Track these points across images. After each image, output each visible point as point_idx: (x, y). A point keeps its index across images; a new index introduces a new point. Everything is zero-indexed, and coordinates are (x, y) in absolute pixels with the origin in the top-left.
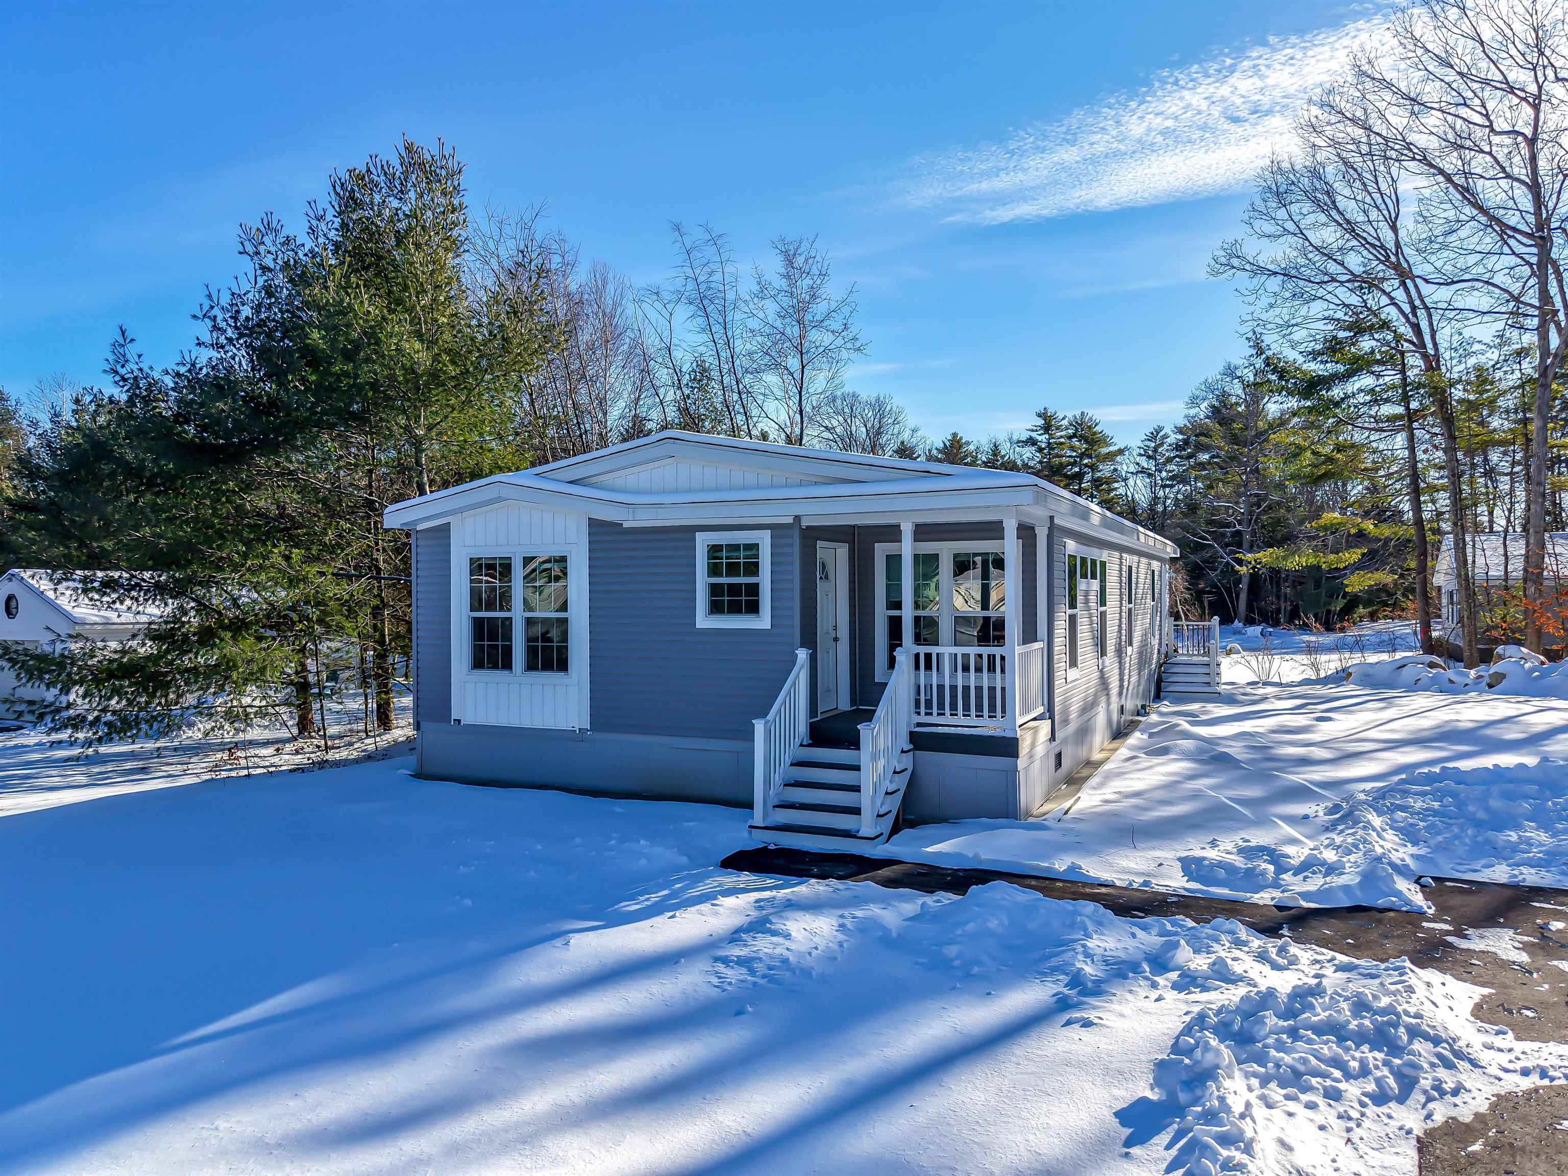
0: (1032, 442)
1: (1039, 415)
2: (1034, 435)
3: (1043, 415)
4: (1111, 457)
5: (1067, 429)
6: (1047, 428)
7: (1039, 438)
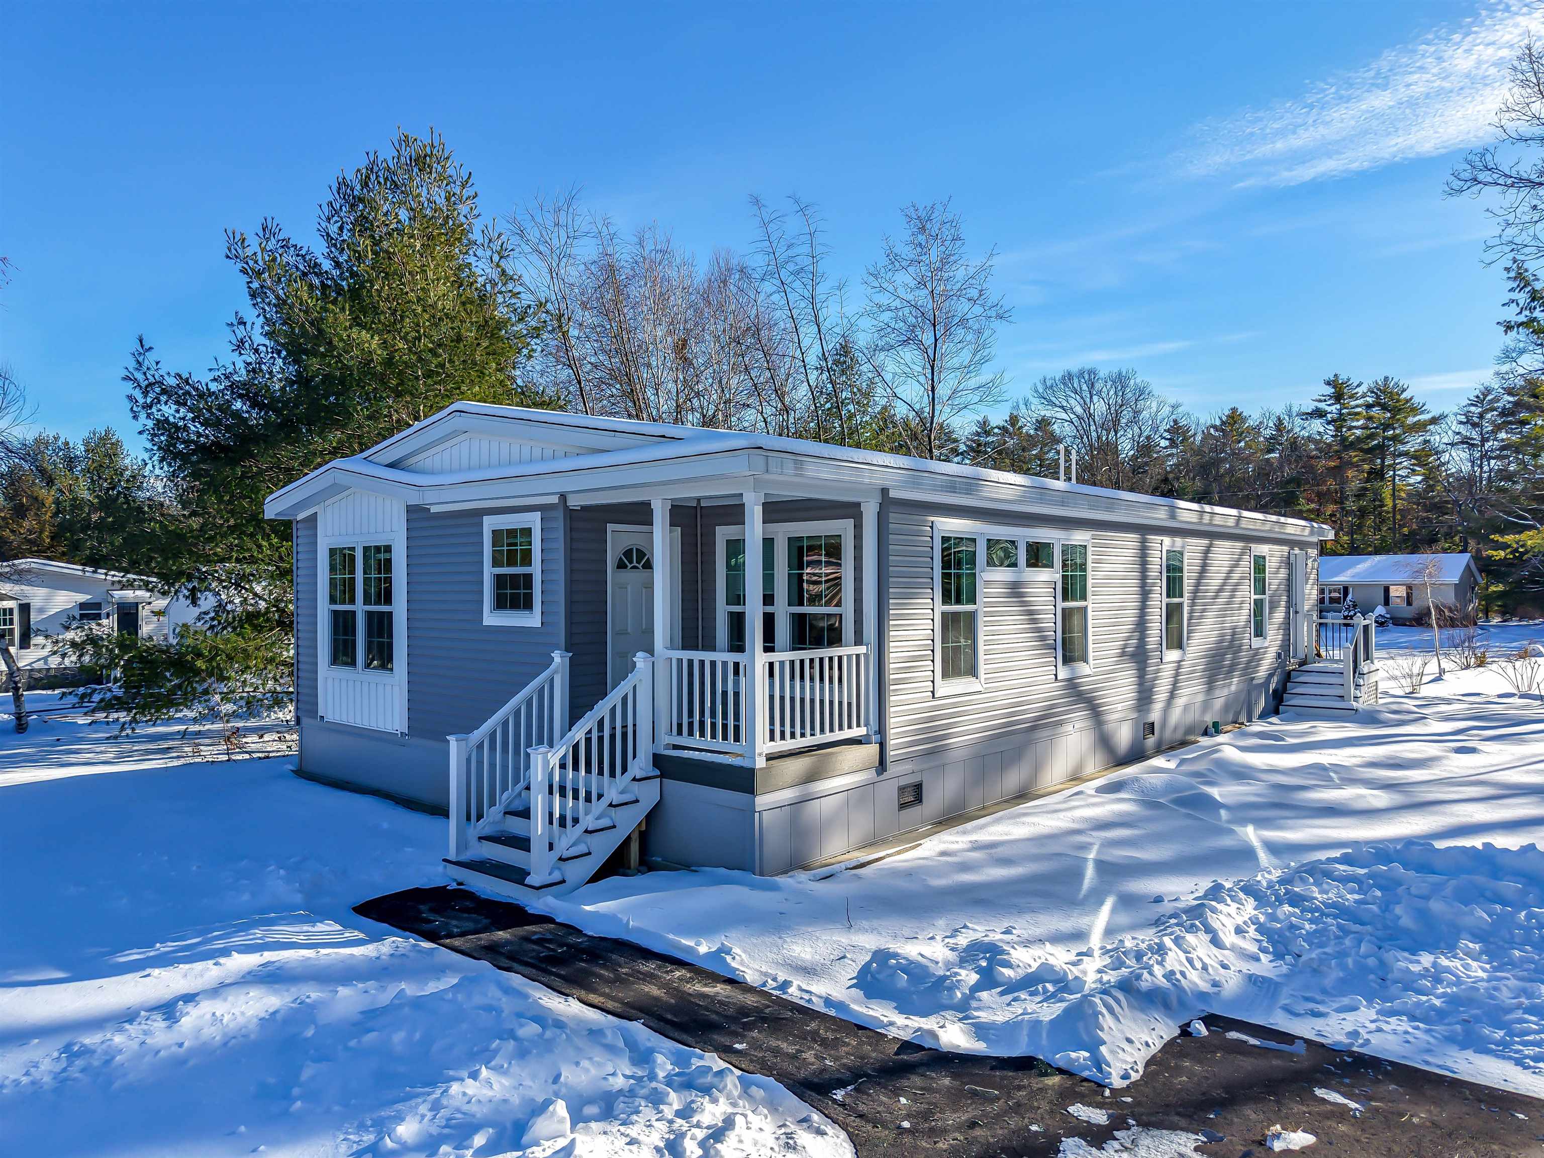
0: (1319, 414)
1: (1328, 383)
2: (1322, 406)
3: (1332, 383)
4: (1420, 427)
5: (1363, 396)
6: (1338, 397)
7: (1329, 409)
